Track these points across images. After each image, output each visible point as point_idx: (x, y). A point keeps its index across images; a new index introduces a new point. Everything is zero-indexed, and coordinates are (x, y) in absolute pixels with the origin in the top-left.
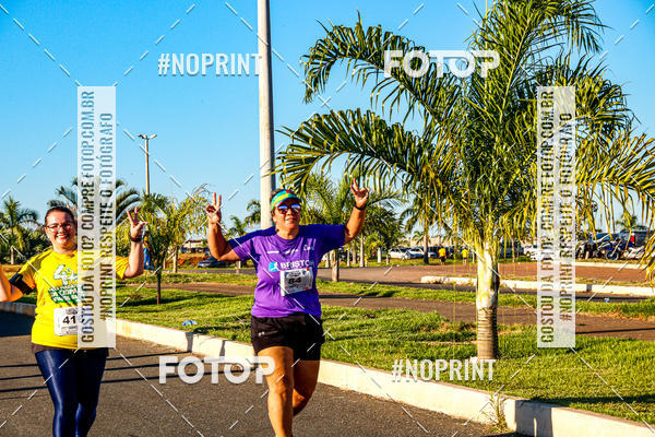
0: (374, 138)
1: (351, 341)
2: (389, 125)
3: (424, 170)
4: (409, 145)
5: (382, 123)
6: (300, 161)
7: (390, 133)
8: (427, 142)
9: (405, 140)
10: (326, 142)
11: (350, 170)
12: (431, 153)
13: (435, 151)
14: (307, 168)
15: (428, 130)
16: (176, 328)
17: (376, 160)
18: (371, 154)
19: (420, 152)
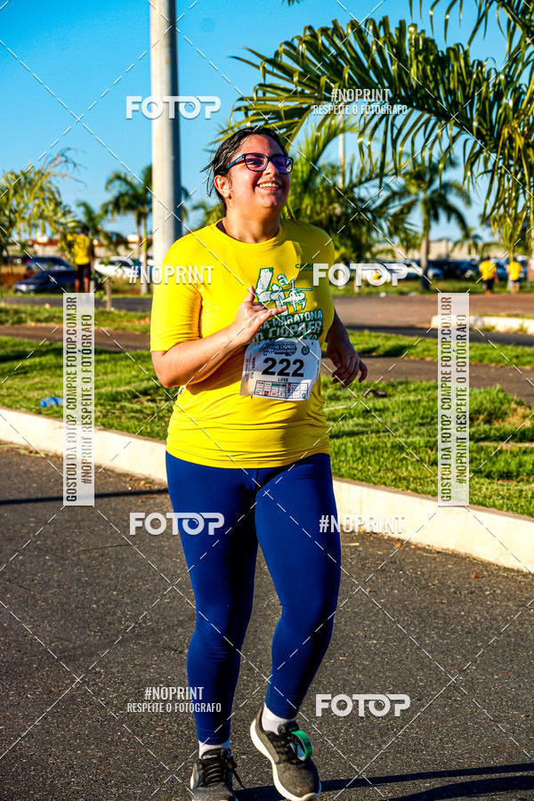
0: (413, 71)
1: (357, 439)
2: (442, 47)
3: (505, 132)
4: (478, 85)
5: (429, 45)
6: (277, 115)
7: (443, 62)
8: (510, 80)
9: (470, 74)
10: (324, 80)
11: (368, 131)
12: (517, 102)
13: (526, 98)
14: (289, 127)
15: (514, 59)
16: (29, 410)
17: (416, 114)
18: (407, 101)
19: (499, 96)
